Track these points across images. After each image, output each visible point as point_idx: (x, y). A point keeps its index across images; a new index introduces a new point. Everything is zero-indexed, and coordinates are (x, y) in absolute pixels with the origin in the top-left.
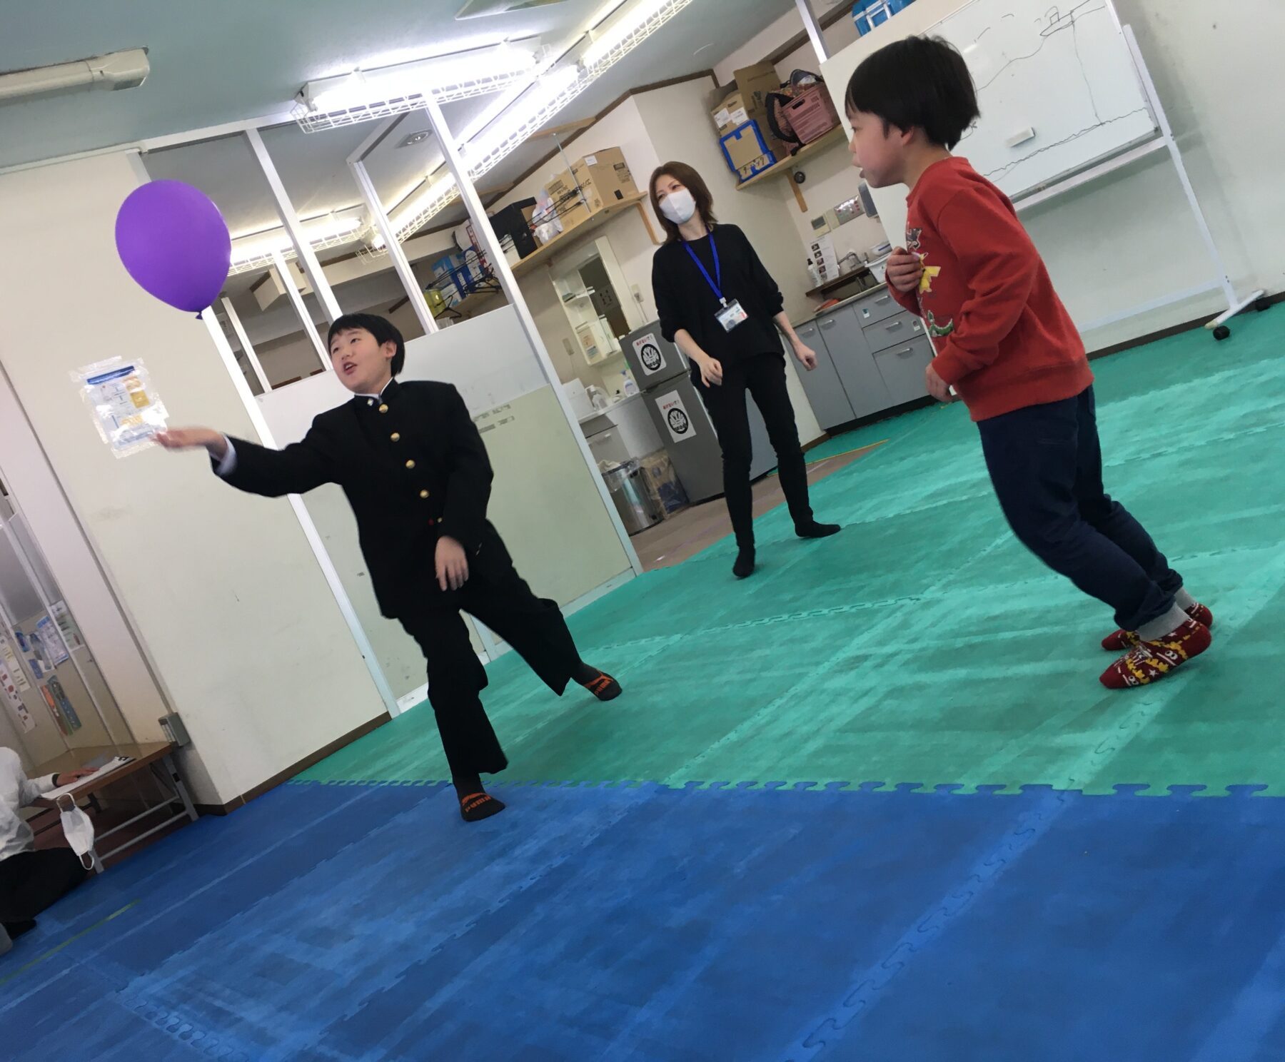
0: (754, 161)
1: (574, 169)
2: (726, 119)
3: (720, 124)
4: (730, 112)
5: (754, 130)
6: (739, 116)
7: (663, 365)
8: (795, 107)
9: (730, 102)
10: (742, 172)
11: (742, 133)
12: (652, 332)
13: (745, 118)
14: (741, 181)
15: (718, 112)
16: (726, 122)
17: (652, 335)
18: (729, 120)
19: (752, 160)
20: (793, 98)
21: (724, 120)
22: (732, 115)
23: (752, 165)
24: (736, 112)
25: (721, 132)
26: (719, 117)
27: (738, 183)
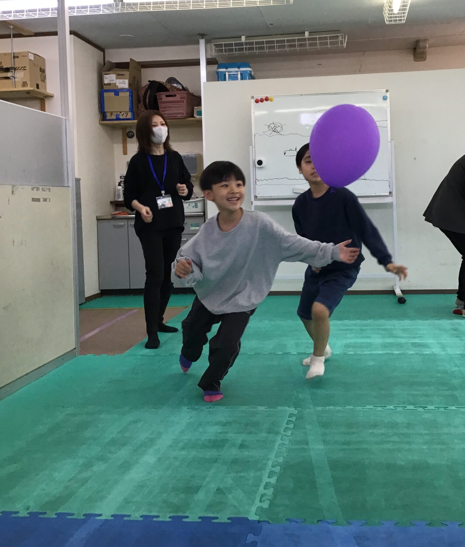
0: (121, 112)
1: (16, 55)
2: (113, 81)
3: (106, 81)
4: (117, 78)
5: (130, 96)
6: (123, 83)
8: (167, 96)
9: (121, 73)
10: (108, 115)
11: (121, 94)
13: (126, 86)
14: (105, 119)
16: (111, 82)
18: (115, 82)
19: (121, 111)
20: (169, 91)
21: (110, 81)
22: (118, 80)
23: (118, 114)
24: (121, 80)
25: (103, 86)
26: (107, 77)
27: (101, 120)
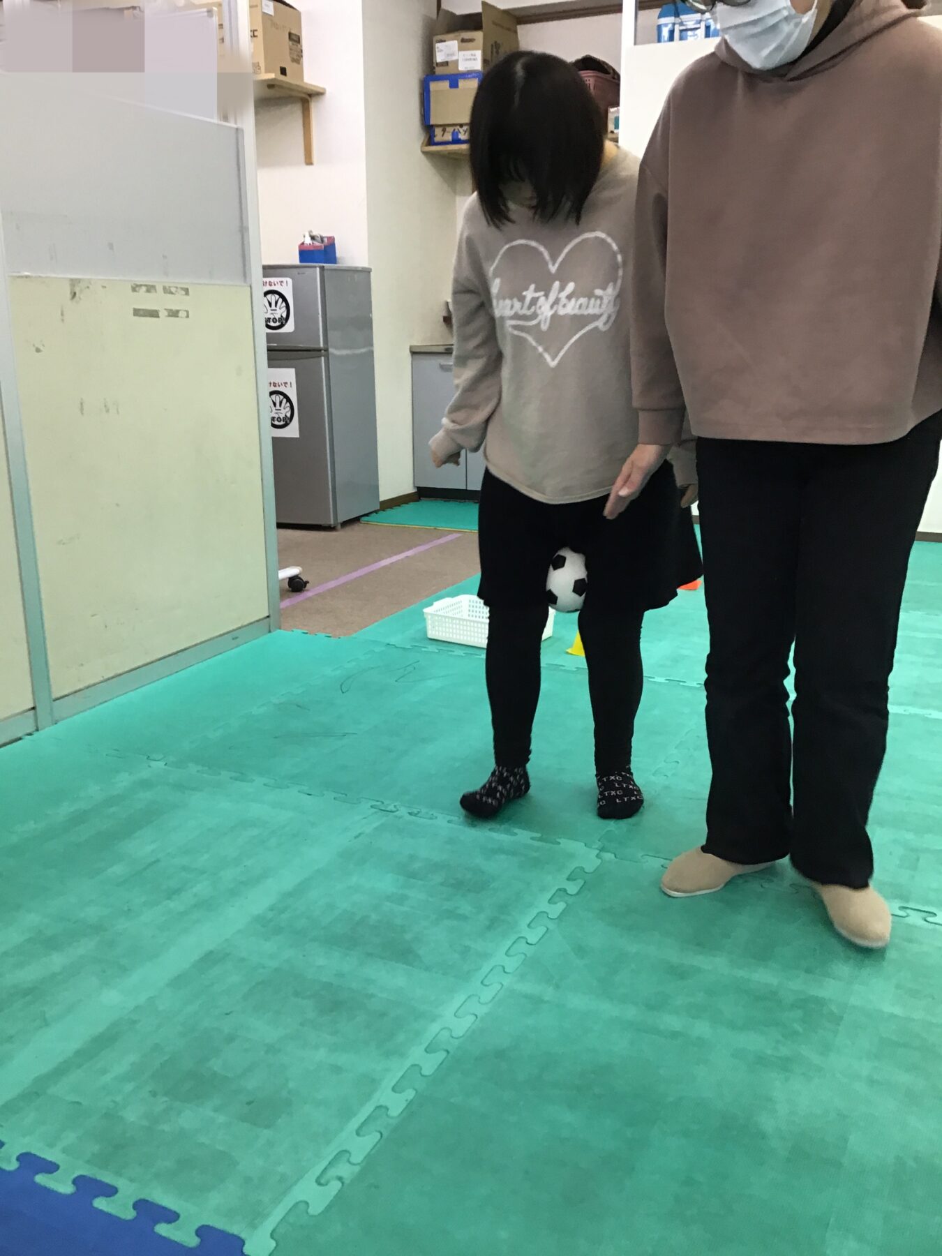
0: (461, 126)
2: (453, 54)
3: (438, 58)
4: (460, 49)
6: (470, 60)
7: (289, 327)
9: (466, 35)
10: (438, 131)
11: (462, 83)
12: (292, 279)
13: (477, 65)
14: (430, 141)
15: (445, 41)
16: (450, 59)
17: (290, 280)
18: (454, 58)
19: (461, 123)
21: (448, 55)
22: (462, 53)
23: (456, 130)
24: (468, 53)
25: (434, 68)
26: (443, 49)
27: (424, 144)
